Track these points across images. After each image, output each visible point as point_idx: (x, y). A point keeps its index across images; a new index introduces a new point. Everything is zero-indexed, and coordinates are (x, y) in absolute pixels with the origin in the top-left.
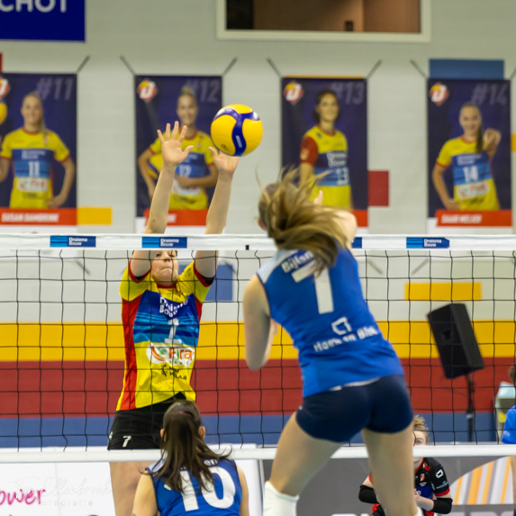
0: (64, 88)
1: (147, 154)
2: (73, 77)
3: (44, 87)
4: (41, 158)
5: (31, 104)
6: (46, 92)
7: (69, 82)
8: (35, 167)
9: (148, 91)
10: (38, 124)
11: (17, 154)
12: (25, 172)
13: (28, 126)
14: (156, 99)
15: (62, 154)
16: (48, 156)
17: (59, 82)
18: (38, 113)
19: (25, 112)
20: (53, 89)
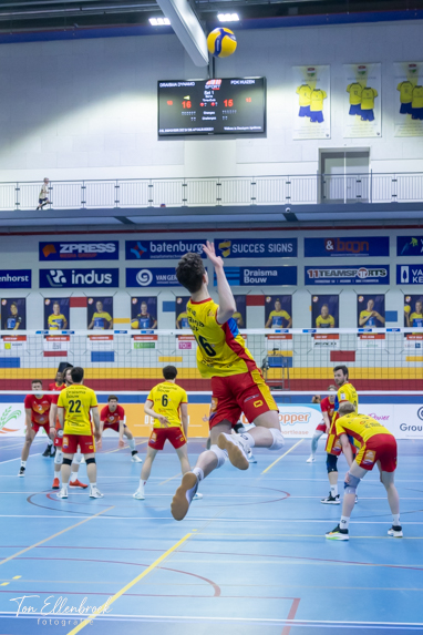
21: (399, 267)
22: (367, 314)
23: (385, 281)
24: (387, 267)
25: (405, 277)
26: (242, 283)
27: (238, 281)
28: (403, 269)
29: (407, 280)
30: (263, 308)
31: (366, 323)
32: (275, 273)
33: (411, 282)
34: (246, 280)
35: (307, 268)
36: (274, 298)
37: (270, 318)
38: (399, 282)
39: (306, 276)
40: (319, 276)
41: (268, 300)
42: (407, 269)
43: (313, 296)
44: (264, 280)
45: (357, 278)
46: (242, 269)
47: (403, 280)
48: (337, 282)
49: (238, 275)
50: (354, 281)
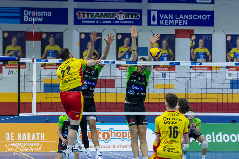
0: (209, 37)
1: (229, 53)
2: (211, 35)
3: (204, 37)
4: (203, 54)
5: (201, 42)
6: (205, 39)
7: (210, 36)
8: (202, 56)
9: (229, 38)
10: (202, 46)
11: (197, 53)
12: (199, 58)
13: (200, 47)
14: (231, 40)
15: (208, 53)
16: (205, 54)
17: (208, 36)
18: (203, 43)
19: (200, 43)
20: (206, 38)
21: (149, 12)
22: (124, 49)
23: (138, 23)
24: (140, 11)
25: (154, 20)
26: (22, 22)
27: (19, 20)
28: (153, 13)
29: (156, 23)
30: (39, 43)
31: (124, 57)
32: (50, 14)
33: (159, 24)
34: (26, 19)
35: (76, 10)
36: (49, 34)
37: (46, 51)
38: (149, 24)
39: (75, 17)
40: (86, 17)
41: (44, 36)
42: (156, 13)
43: (81, 34)
44: (41, 20)
45: (116, 20)
46: (22, 9)
47: (152, 23)
48: (101, 23)
49: (19, 15)
50: (114, 22)
